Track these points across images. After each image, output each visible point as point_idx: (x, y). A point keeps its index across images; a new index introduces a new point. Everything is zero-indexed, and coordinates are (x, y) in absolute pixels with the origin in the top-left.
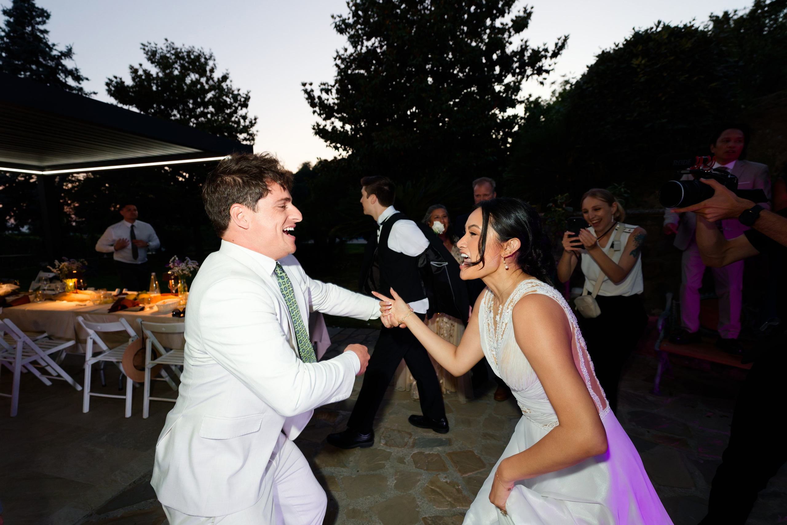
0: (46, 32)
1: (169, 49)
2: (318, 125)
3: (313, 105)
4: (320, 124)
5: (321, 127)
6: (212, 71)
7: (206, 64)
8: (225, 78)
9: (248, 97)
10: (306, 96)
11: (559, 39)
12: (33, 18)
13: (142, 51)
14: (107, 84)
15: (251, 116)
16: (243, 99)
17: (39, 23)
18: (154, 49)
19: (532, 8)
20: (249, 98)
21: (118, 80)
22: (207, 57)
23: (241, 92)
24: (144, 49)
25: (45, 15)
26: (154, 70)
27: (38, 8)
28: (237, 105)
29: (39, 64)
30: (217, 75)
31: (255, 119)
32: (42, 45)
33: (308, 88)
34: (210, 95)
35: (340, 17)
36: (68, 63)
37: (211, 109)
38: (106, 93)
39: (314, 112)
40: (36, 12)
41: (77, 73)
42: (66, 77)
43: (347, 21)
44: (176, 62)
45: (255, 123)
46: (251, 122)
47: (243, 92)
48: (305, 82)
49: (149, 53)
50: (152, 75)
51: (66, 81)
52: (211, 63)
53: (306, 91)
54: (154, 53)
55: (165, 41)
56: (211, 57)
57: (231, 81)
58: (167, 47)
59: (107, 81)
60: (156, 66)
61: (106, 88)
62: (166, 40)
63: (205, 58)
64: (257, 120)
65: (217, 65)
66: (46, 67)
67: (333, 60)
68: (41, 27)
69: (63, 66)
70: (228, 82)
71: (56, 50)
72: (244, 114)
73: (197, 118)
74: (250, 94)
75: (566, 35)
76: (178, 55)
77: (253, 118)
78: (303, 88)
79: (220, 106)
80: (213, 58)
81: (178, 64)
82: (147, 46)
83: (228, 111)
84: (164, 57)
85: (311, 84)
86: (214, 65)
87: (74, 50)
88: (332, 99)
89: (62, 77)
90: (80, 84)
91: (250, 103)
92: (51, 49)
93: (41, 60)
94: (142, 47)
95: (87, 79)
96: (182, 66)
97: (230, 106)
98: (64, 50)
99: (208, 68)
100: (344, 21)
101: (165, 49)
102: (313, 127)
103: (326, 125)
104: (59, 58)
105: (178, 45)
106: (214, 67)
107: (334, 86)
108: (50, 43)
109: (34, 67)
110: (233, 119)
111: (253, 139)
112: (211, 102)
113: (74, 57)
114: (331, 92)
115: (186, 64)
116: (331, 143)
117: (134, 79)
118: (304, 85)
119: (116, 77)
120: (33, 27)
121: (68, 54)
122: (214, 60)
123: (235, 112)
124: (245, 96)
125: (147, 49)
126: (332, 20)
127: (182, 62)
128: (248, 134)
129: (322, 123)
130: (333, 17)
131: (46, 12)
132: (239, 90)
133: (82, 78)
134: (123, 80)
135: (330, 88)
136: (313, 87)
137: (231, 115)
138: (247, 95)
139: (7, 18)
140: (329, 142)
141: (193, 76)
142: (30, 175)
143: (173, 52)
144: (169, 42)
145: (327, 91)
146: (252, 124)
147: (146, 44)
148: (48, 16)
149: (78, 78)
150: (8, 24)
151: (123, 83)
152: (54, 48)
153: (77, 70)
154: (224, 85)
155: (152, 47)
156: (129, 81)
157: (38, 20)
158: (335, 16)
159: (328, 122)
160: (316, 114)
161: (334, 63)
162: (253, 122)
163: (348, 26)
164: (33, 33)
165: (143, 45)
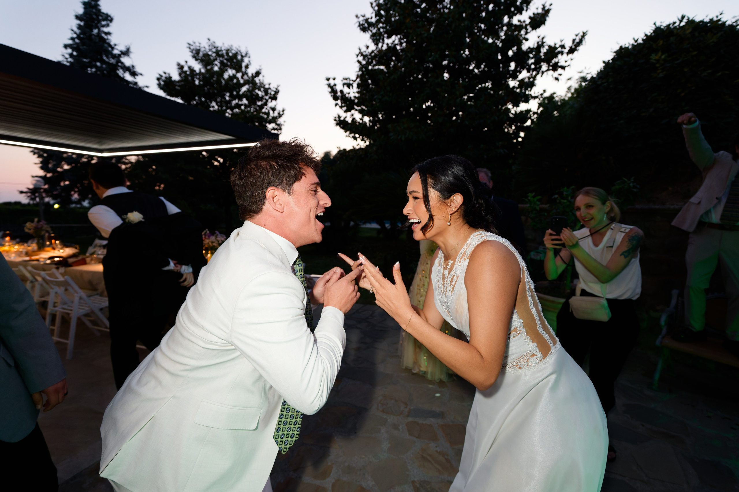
0: (108, 33)
1: (210, 48)
2: (339, 117)
3: (335, 98)
4: (341, 115)
5: (342, 119)
6: (247, 67)
7: (242, 61)
8: (258, 74)
9: (277, 91)
10: (330, 90)
11: (577, 35)
12: (99, 21)
13: (188, 50)
14: (158, 79)
15: (279, 108)
16: (273, 93)
17: (103, 26)
18: (198, 48)
19: (551, 5)
20: (279, 91)
21: (167, 75)
22: (243, 55)
23: (271, 86)
24: (190, 48)
25: (108, 18)
26: (197, 67)
27: (103, 13)
28: (267, 98)
29: (103, 62)
30: (251, 71)
31: (283, 111)
32: (106, 45)
33: (332, 82)
34: (244, 89)
35: (364, 16)
36: (126, 61)
37: (245, 101)
38: (157, 86)
39: (336, 105)
40: (102, 16)
41: (133, 69)
42: (124, 72)
43: (370, 20)
44: (216, 59)
45: (283, 114)
46: (279, 113)
47: (273, 87)
48: (329, 77)
49: (194, 52)
50: (195, 71)
51: (124, 77)
52: (246, 60)
53: (329, 85)
54: (198, 51)
55: (207, 41)
56: (246, 54)
57: (263, 76)
58: (209, 46)
59: (158, 76)
60: (199, 63)
61: (157, 82)
62: (209, 40)
63: (242, 56)
64: (285, 112)
65: (251, 62)
66: (108, 64)
67: (356, 56)
68: (105, 30)
69: (122, 63)
70: (261, 77)
71: (117, 49)
72: (273, 106)
73: (232, 109)
74: (279, 88)
75: (585, 31)
76: (218, 53)
77: (281, 110)
78: (327, 82)
79: (252, 98)
80: (248, 55)
81: (218, 60)
82: (192, 45)
83: (259, 103)
84: (206, 55)
85: (334, 79)
86: (249, 61)
87: (131, 50)
88: (353, 93)
89: (120, 72)
90: (135, 78)
91: (279, 96)
92: (113, 48)
93: (105, 58)
94: (188, 46)
95: (141, 74)
96: (222, 63)
97: (261, 99)
98: (124, 49)
99: (244, 65)
100: (367, 20)
101: (207, 47)
102: (334, 118)
103: (346, 117)
104: (120, 56)
105: (219, 44)
106: (249, 63)
107: (355, 81)
108: (112, 43)
109: (98, 64)
110: (264, 110)
111: (281, 129)
112: (244, 95)
113: (131, 55)
114: (352, 87)
115: (225, 61)
116: (350, 133)
117: (180, 74)
118: (328, 79)
119: (165, 73)
120: (99, 30)
121: (126, 53)
122: (249, 57)
123: (266, 104)
124: (275, 90)
125: (192, 47)
126: (356, 20)
127: (221, 59)
128: (277, 124)
129: (343, 115)
130: (357, 16)
131: (110, 16)
132: (269, 84)
133: (137, 74)
134: (171, 75)
135: (351, 82)
136: (336, 82)
137: (262, 107)
138: (276, 89)
139: (78, 22)
140: (348, 133)
141: (231, 72)
142: (91, 157)
143: (214, 50)
144: (211, 41)
145: (349, 85)
146: (280, 116)
147: (191, 43)
148: (111, 20)
149: (134, 74)
150: (80, 27)
151: (170, 78)
153: (133, 66)
154: (257, 80)
155: (196, 46)
156: (176, 77)
157: (104, 23)
158: (359, 15)
159: (349, 114)
160: (338, 107)
161: (356, 59)
162: (281, 113)
163: (370, 25)
164: (99, 35)
165: (189, 44)
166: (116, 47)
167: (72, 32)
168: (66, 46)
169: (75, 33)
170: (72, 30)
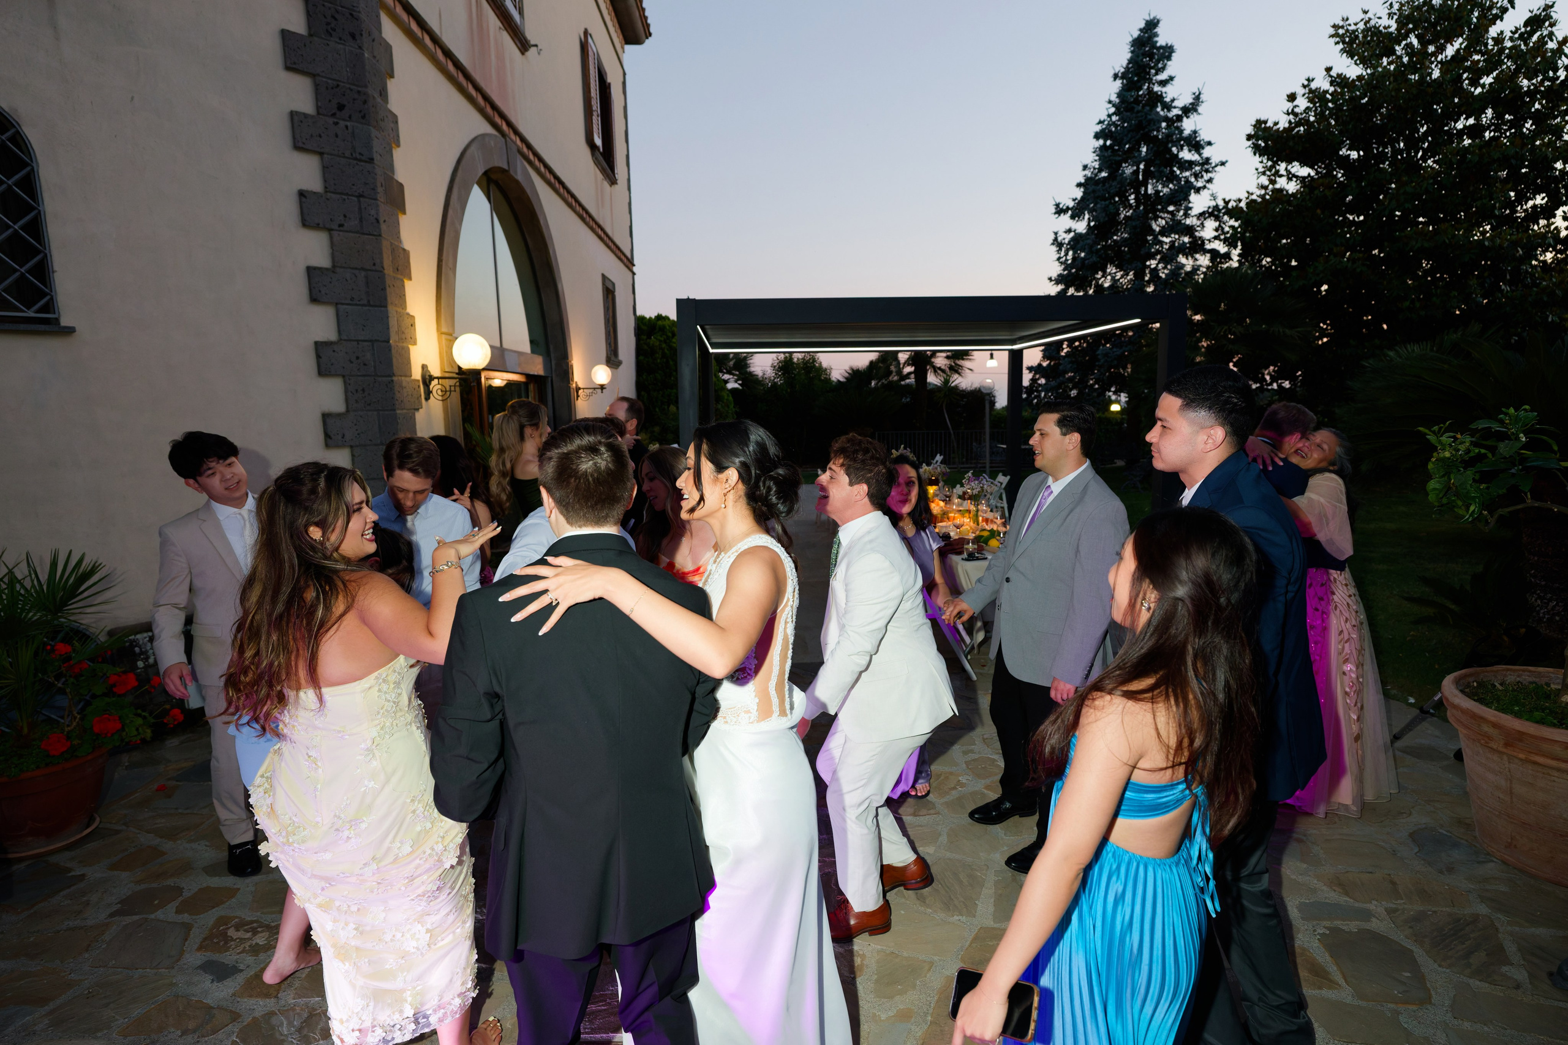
13: (1333, 40)
14: (1251, 137)
17: (1158, 72)
24: (1336, 35)
25: (1168, 52)
26: (1352, 70)
36: (1188, 125)
41: (1196, 137)
42: (1180, 148)
49: (1346, 39)
50: (1349, 83)
59: (1250, 132)
60: (1359, 59)
61: (1250, 143)
68: (1162, 76)
69: (1181, 131)
71: (1175, 107)
87: (1203, 97)
89: (1175, 149)
90: (1200, 155)
92: (1169, 108)
98: (1189, 101)
104: (1179, 118)
108: (1168, 100)
113: (1200, 109)
120: (1150, 81)
121: (1189, 110)
125: (1341, 31)
147: (1338, 23)
148: (1169, 58)
152: (1173, 105)
153: (1197, 132)
164: (1150, 91)
165: (1335, 26)
166: (1175, 104)
167: (1111, 105)
168: (1097, 136)
169: (1114, 106)
170: (1110, 102)
